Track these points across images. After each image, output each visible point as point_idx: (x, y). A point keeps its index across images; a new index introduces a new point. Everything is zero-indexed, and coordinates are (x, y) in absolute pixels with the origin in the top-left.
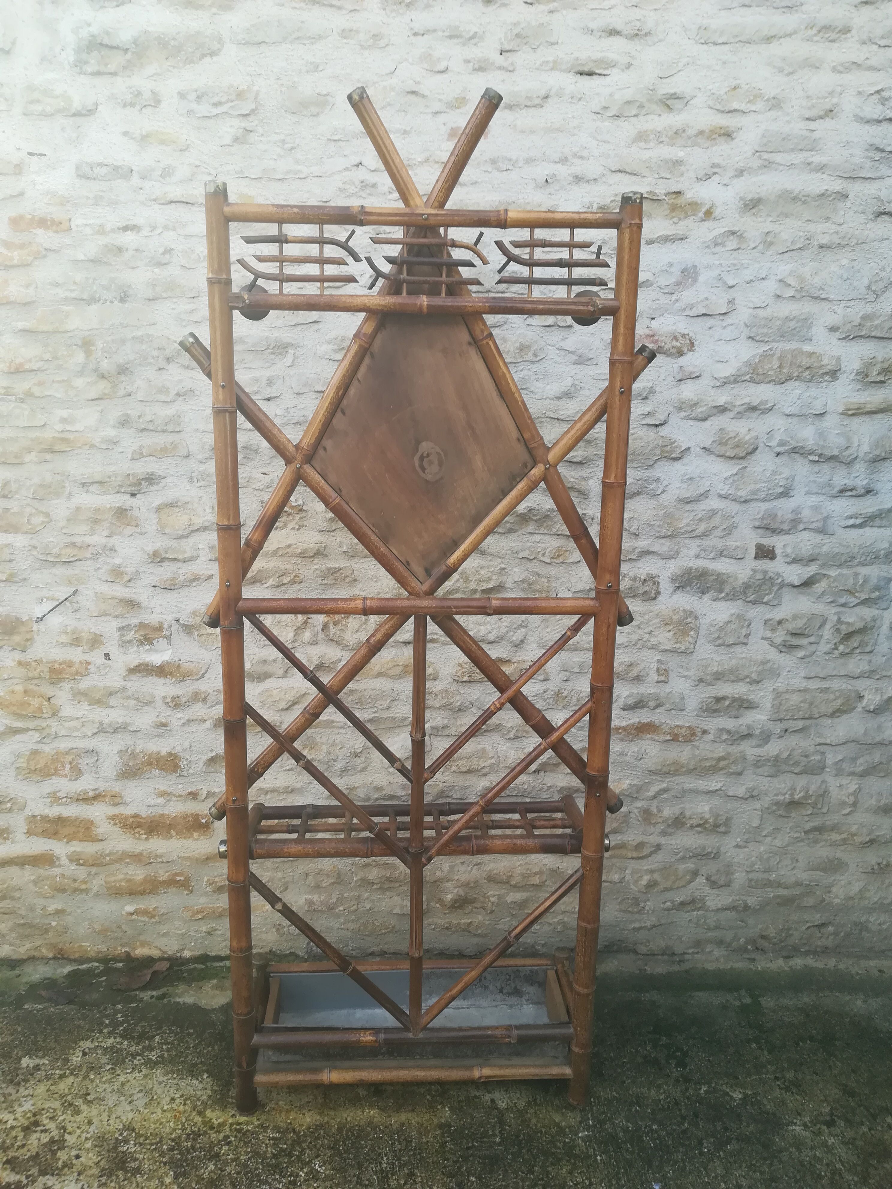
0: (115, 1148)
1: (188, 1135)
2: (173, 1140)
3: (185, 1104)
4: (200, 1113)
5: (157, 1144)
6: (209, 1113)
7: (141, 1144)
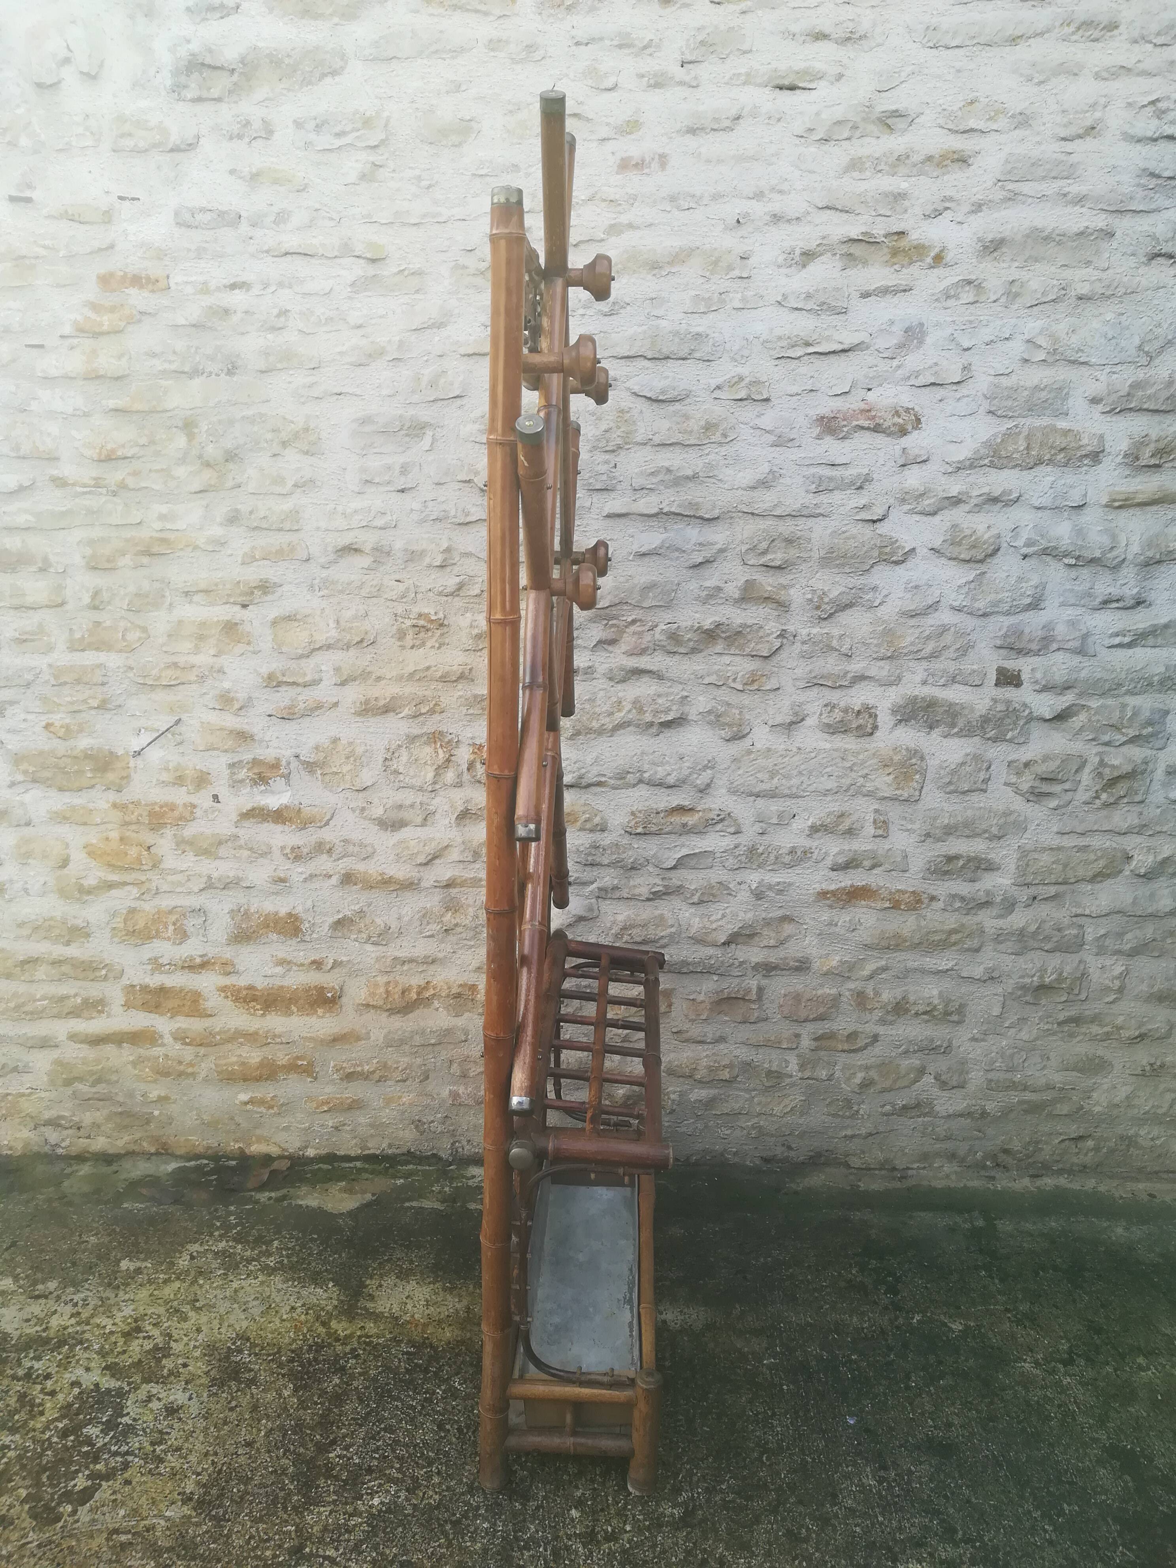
0: (227, 1357)
1: (311, 1346)
2: (293, 1351)
3: (307, 1314)
4: (324, 1324)
5: (274, 1354)
6: (334, 1324)
7: (256, 1355)
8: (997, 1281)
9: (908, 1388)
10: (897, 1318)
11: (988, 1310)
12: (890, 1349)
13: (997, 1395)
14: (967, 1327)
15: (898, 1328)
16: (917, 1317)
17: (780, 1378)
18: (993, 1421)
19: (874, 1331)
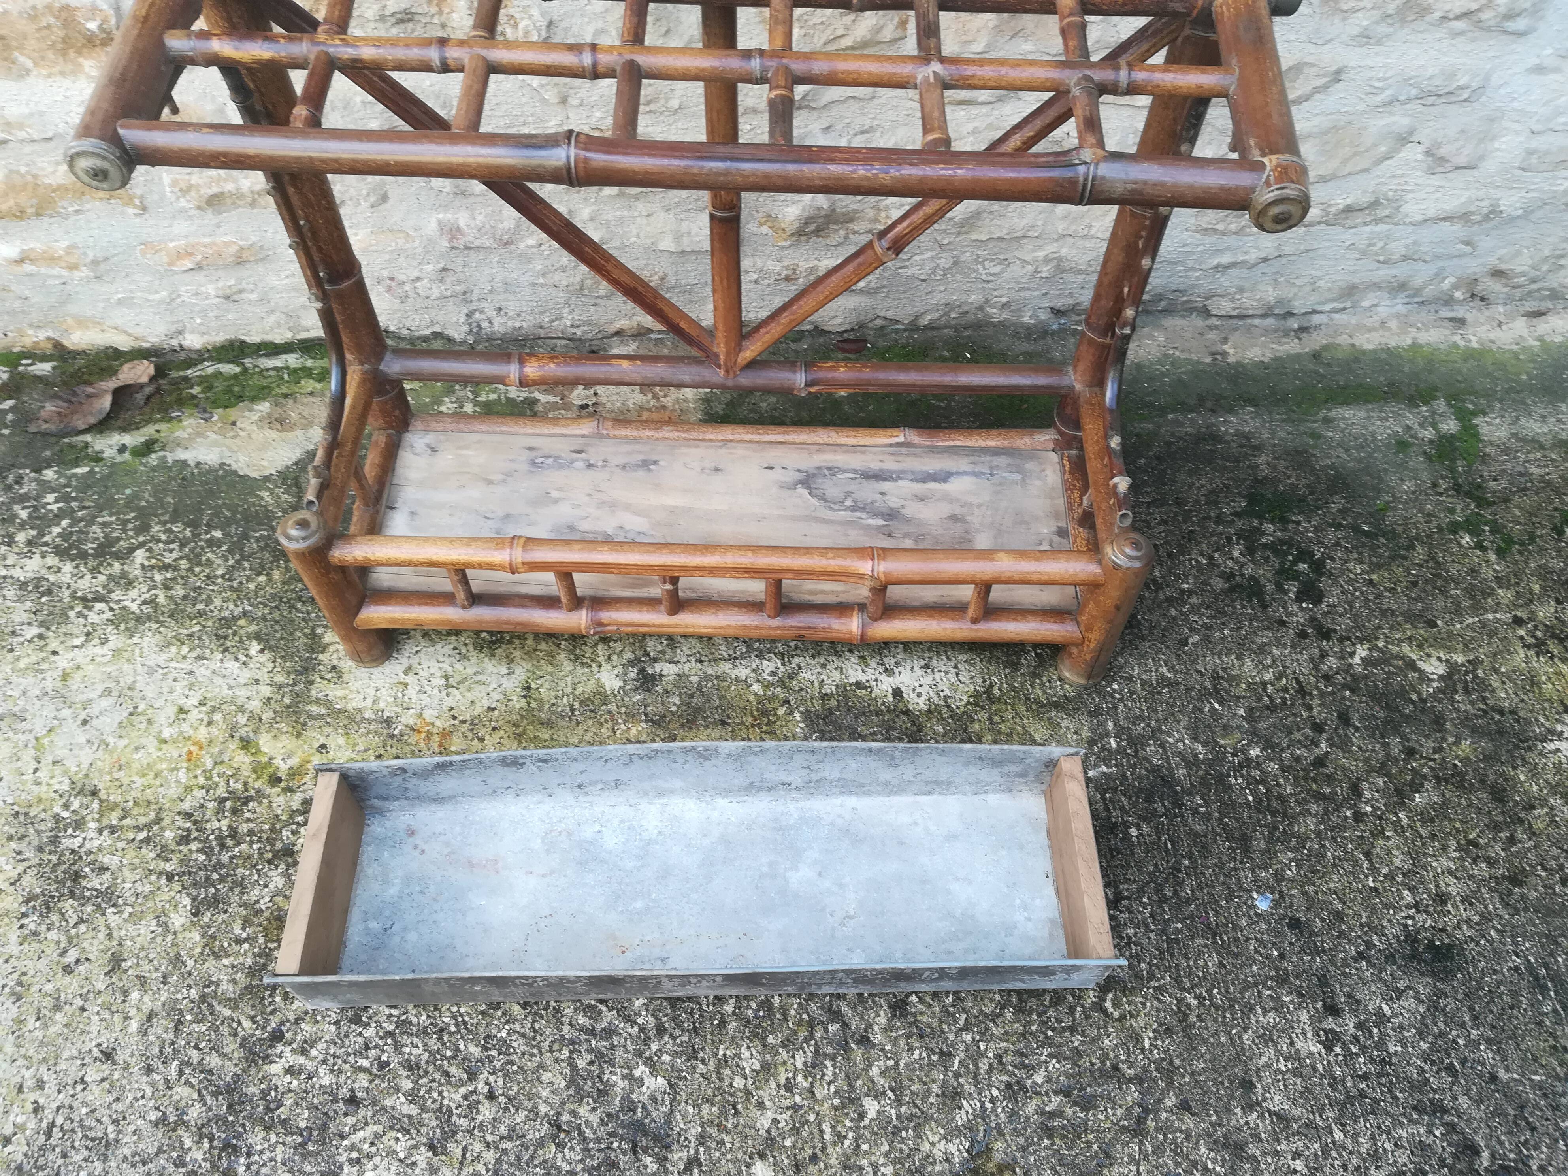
0: (55, 840)
1: (222, 801)
2: (188, 815)
3: (210, 723)
4: (246, 744)
5: (149, 826)
6: (265, 742)
7: (113, 830)
8: (1493, 557)
9: (1359, 817)
10: (1324, 655)
11: (1484, 625)
12: (1319, 728)
13: (1521, 821)
14: (1453, 667)
15: (1327, 678)
16: (1361, 652)
17: (1122, 808)
18: (1520, 884)
19: (1285, 689)
